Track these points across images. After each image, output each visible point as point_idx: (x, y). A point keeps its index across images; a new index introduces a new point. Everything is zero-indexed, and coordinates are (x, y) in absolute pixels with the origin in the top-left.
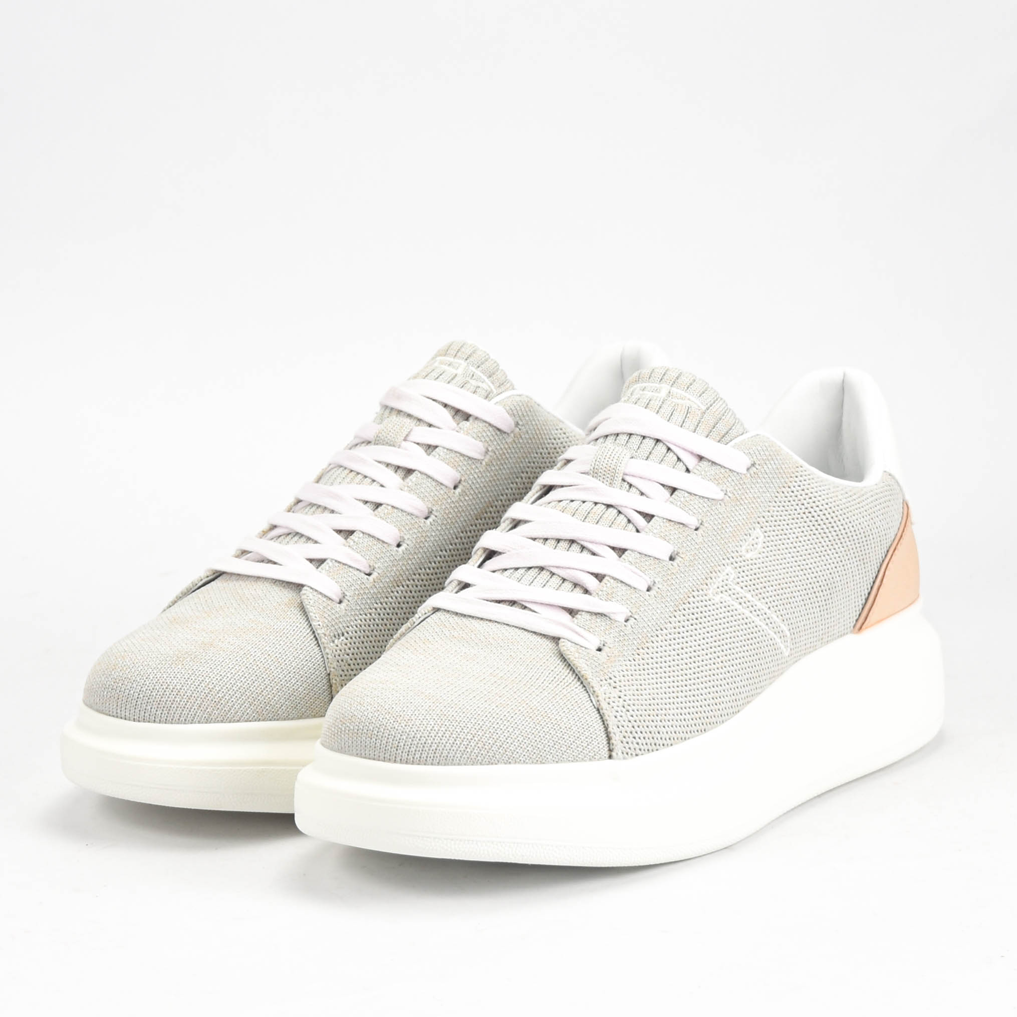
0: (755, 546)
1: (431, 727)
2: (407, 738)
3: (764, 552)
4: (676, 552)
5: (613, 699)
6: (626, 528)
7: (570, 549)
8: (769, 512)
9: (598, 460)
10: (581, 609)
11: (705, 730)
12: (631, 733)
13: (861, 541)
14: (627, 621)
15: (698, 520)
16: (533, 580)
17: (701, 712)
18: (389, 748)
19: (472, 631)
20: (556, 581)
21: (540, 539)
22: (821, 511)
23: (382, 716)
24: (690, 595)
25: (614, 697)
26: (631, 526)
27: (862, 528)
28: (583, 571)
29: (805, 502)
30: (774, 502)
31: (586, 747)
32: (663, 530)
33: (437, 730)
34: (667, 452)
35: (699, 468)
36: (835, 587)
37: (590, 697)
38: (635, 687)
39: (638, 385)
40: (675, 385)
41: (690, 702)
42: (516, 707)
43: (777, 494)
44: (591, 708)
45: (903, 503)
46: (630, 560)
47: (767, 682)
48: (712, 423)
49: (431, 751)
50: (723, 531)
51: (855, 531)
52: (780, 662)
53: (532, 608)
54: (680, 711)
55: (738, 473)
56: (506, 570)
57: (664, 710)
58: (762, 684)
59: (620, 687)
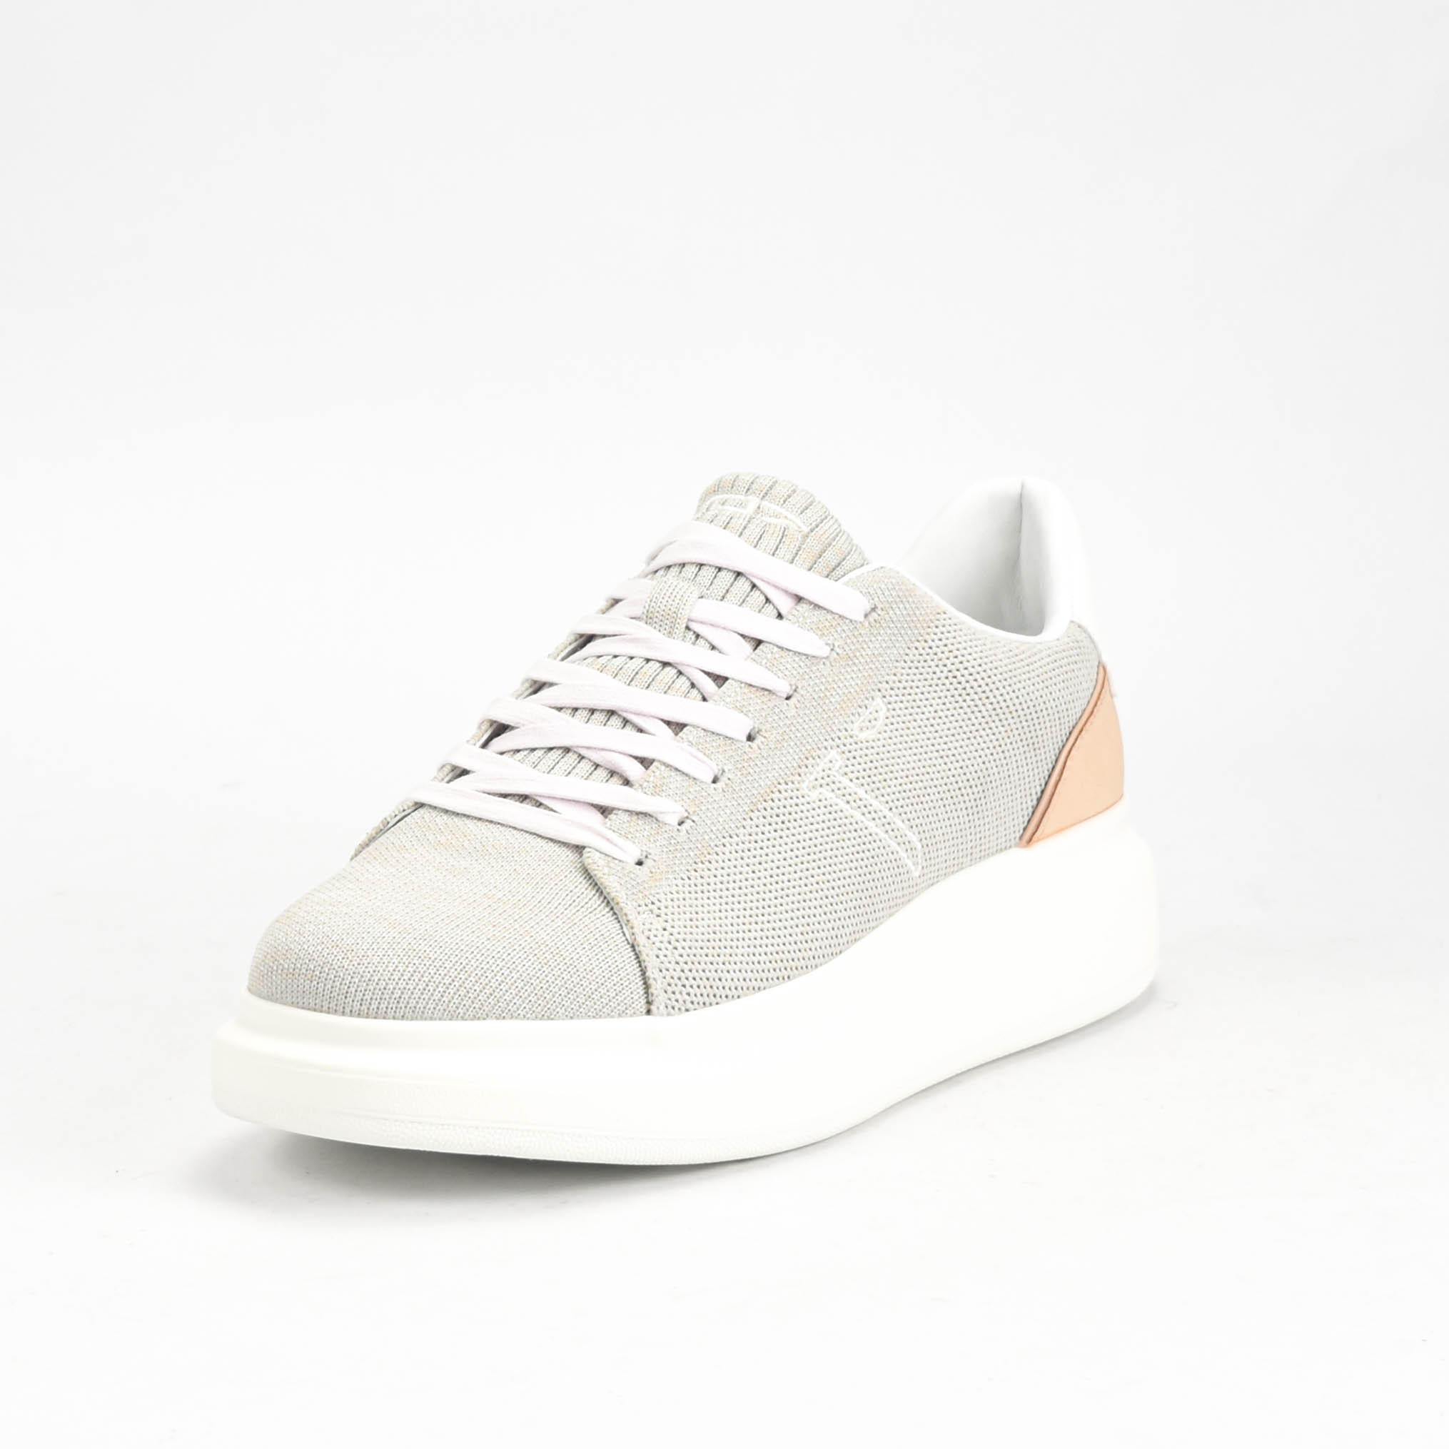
0: (873, 722)
1: (394, 966)
2: (359, 981)
3: (885, 732)
4: (757, 730)
5: (654, 932)
6: (688, 695)
7: (609, 723)
8: (895, 675)
9: (654, 600)
10: (616, 807)
11: (789, 977)
12: (679, 979)
13: (1029, 717)
14: (681, 823)
15: (791, 685)
16: (555, 765)
17: (783, 953)
18: (336, 995)
19: (465, 836)
20: (585, 767)
21: (567, 708)
22: (971, 674)
23: (328, 951)
24: (775, 790)
25: (657, 930)
26: (695, 692)
27: (1031, 700)
28: (624, 754)
29: (948, 662)
30: (902, 662)
31: (614, 998)
32: (739, 698)
33: (401, 971)
34: (751, 590)
35: (796, 613)
36: (991, 782)
37: (622, 928)
38: (688, 916)
39: (717, 497)
40: (767, 498)
41: (767, 938)
42: (515, 941)
43: (907, 651)
44: (623, 944)
45: (1098, 667)
46: (691, 739)
47: (885, 912)
48: (817, 549)
49: (393, 1000)
50: (827, 701)
51: (1020, 704)
52: (905, 885)
53: (550, 806)
54: (752, 950)
55: (851, 621)
56: (518, 751)
57: (728, 948)
58: (878, 915)
59: (666, 915)
